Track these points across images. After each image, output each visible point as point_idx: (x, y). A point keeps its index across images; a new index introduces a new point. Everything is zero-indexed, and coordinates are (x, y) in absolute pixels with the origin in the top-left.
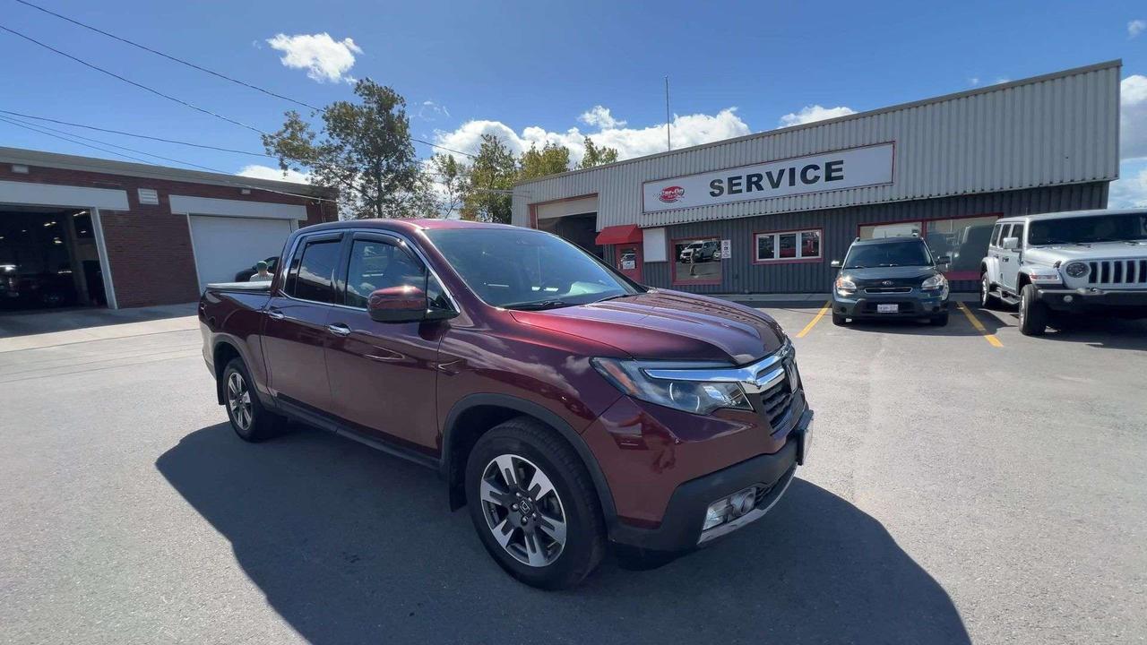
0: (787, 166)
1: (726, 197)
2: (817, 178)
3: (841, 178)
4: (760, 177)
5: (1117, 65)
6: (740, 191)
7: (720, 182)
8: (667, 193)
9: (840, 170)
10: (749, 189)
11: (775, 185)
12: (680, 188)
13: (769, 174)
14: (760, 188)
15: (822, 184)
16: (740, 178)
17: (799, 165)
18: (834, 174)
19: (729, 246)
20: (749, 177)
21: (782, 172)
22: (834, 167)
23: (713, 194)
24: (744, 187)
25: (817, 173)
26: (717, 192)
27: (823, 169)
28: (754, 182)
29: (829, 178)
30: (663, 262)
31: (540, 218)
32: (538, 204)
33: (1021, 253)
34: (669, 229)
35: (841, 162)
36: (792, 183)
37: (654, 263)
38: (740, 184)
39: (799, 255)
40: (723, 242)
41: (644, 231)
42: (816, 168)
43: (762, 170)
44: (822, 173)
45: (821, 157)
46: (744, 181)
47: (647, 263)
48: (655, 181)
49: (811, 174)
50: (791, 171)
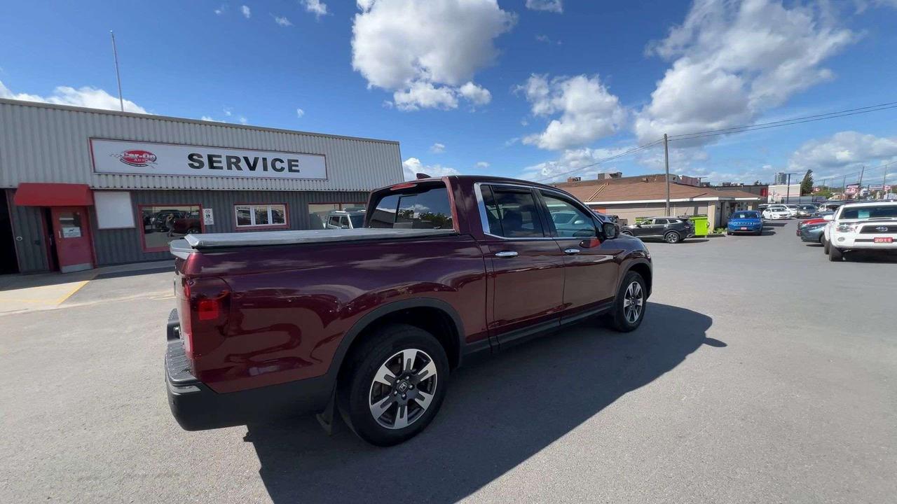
0: (261, 155)
1: (206, 170)
2: (282, 169)
3: (298, 171)
4: (238, 160)
6: (221, 168)
7: (200, 156)
8: (131, 156)
9: (297, 166)
10: (229, 168)
11: (252, 168)
12: (150, 154)
13: (246, 159)
14: (239, 168)
15: (286, 174)
16: (220, 156)
17: (270, 157)
18: (293, 168)
19: (211, 214)
20: (229, 158)
21: (257, 159)
22: (293, 163)
23: (191, 166)
24: (224, 164)
25: (282, 165)
26: (196, 164)
27: (286, 162)
28: (233, 162)
29: (290, 170)
30: (128, 229)
34: (135, 194)
35: (297, 161)
36: (265, 169)
37: (115, 230)
38: (220, 162)
40: (204, 210)
41: (97, 195)
42: (281, 161)
43: (241, 154)
44: (285, 165)
45: (285, 154)
46: (224, 160)
47: (102, 231)
48: (110, 139)
49: (278, 165)
50: (264, 159)
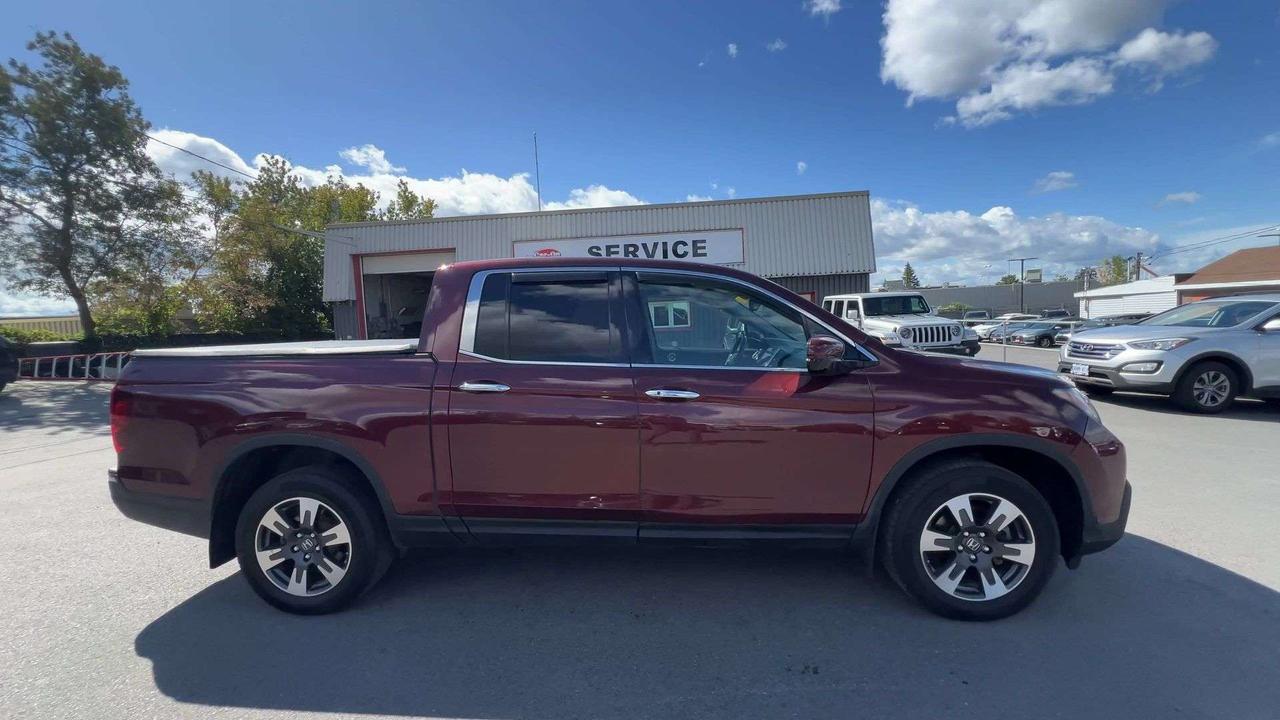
0: (660, 239)
2: (685, 254)
3: (705, 255)
4: (636, 247)
5: (866, 194)
7: (598, 248)
8: (542, 255)
9: (704, 248)
11: (652, 256)
12: (556, 251)
13: (645, 246)
16: (618, 246)
17: (671, 240)
18: (699, 251)
20: (627, 247)
21: (656, 245)
22: (699, 245)
25: (686, 249)
27: (690, 244)
29: (695, 254)
31: (365, 272)
32: (363, 256)
33: (860, 322)
35: (704, 241)
36: (664, 256)
39: (671, 324)
42: (685, 244)
44: (689, 249)
45: (689, 234)
48: (527, 241)
49: (680, 251)
50: (665, 244)
